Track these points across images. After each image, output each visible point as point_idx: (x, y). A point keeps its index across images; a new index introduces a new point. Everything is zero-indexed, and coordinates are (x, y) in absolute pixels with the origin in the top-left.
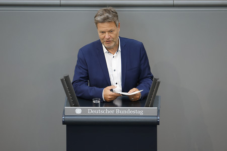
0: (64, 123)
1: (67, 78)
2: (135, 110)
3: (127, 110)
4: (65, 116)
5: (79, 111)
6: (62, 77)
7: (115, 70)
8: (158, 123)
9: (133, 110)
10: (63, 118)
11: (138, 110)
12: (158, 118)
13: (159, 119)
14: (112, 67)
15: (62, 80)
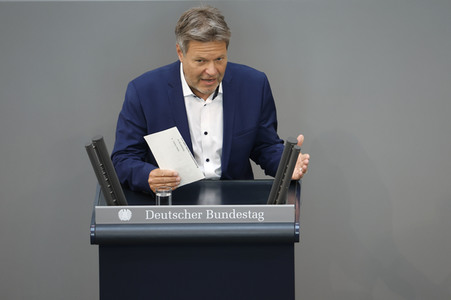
0: (94, 241)
1: (99, 145)
2: (247, 210)
3: (230, 210)
4: (96, 226)
5: (125, 214)
6: (90, 142)
7: (206, 133)
8: (296, 238)
9: (242, 210)
10: (93, 229)
11: (252, 210)
12: (297, 227)
13: (298, 230)
14: (200, 125)
15: (89, 149)
